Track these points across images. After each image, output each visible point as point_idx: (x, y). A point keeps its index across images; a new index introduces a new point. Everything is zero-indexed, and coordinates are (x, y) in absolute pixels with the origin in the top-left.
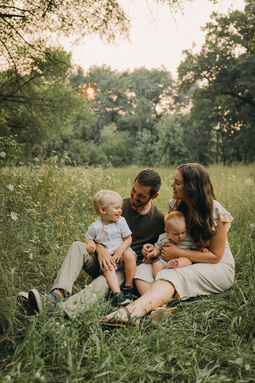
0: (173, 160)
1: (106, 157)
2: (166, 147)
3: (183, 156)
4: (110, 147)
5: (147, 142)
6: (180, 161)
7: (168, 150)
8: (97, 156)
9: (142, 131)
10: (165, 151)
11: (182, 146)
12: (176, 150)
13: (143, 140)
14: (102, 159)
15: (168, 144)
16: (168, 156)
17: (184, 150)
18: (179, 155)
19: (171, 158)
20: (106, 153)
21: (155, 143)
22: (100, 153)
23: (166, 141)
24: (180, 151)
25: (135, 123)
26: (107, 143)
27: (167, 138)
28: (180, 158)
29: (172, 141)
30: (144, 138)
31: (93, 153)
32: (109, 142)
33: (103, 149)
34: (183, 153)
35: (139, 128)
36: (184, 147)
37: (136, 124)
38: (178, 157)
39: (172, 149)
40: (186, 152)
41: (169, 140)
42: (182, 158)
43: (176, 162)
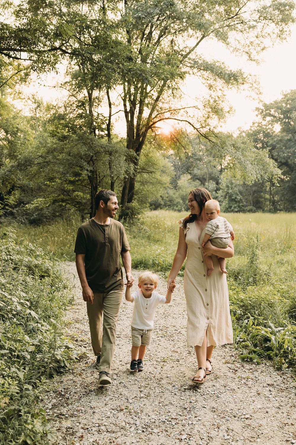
0: (231, 205)
1: (181, 201)
2: (226, 195)
3: (239, 202)
4: (185, 194)
5: (213, 190)
6: (236, 205)
7: (227, 197)
8: (175, 200)
9: (209, 182)
10: (225, 198)
11: (238, 195)
12: (233, 198)
13: (210, 189)
14: (178, 203)
15: (228, 193)
16: (227, 202)
17: (239, 198)
18: (235, 201)
19: (229, 203)
20: (181, 198)
21: (217, 192)
22: (177, 198)
23: (225, 190)
24: (236, 198)
25: (204, 175)
26: (183, 191)
27: (227, 189)
28: (236, 203)
29: (230, 191)
30: (210, 188)
31: (172, 197)
32: (184, 190)
33: (179, 195)
34: (239, 200)
35: (207, 180)
36: (240, 195)
37: (205, 177)
38: (234, 202)
39: (230, 197)
40: (240, 199)
41: (228, 190)
42: (238, 204)
43: (233, 206)
